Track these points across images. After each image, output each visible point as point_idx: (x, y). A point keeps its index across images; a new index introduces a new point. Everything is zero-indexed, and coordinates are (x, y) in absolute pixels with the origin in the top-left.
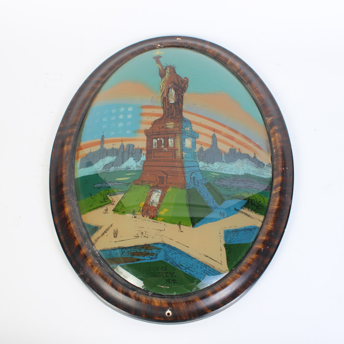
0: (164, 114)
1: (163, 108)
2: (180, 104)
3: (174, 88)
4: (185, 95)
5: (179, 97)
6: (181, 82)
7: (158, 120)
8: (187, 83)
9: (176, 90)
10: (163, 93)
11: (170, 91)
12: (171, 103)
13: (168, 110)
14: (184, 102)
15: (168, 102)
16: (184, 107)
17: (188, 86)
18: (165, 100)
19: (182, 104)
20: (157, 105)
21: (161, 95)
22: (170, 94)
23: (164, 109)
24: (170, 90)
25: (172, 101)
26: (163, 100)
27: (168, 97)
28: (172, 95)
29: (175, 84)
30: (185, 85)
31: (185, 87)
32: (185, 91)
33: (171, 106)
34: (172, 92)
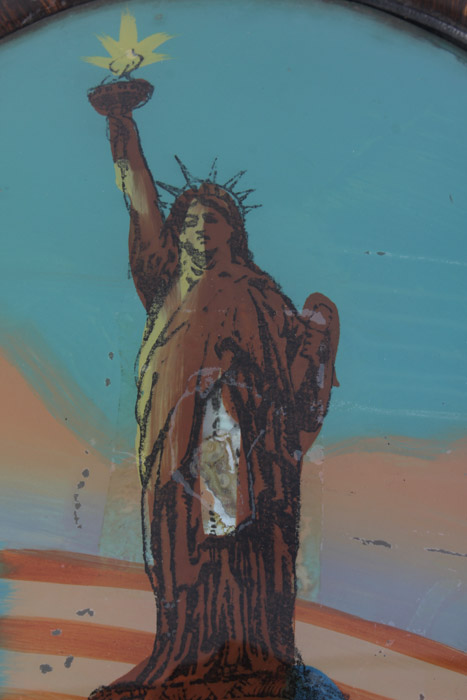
0: (160, 636)
1: (156, 577)
2: (280, 548)
3: (235, 393)
4: (314, 456)
5: (269, 478)
6: (282, 344)
7: (118, 687)
8: (328, 355)
9: (245, 418)
10: (158, 446)
11: (207, 428)
12: (213, 538)
13: (192, 602)
14: (305, 533)
15: (194, 529)
16: (306, 572)
17: (333, 381)
18: (172, 507)
19: (292, 543)
20: (109, 550)
21: (139, 460)
22: (206, 451)
23: (160, 592)
24: (210, 415)
25: (224, 522)
26: (156, 513)
27: (193, 481)
28: (218, 465)
29: (242, 362)
30: (312, 372)
31: (316, 390)
32: (316, 428)
33: (213, 568)
34: (224, 426)
